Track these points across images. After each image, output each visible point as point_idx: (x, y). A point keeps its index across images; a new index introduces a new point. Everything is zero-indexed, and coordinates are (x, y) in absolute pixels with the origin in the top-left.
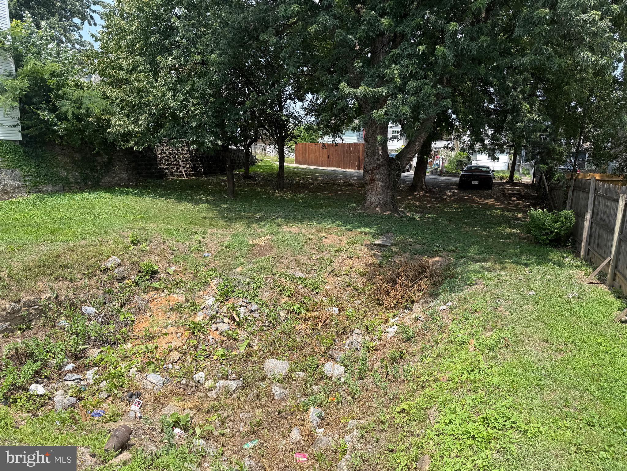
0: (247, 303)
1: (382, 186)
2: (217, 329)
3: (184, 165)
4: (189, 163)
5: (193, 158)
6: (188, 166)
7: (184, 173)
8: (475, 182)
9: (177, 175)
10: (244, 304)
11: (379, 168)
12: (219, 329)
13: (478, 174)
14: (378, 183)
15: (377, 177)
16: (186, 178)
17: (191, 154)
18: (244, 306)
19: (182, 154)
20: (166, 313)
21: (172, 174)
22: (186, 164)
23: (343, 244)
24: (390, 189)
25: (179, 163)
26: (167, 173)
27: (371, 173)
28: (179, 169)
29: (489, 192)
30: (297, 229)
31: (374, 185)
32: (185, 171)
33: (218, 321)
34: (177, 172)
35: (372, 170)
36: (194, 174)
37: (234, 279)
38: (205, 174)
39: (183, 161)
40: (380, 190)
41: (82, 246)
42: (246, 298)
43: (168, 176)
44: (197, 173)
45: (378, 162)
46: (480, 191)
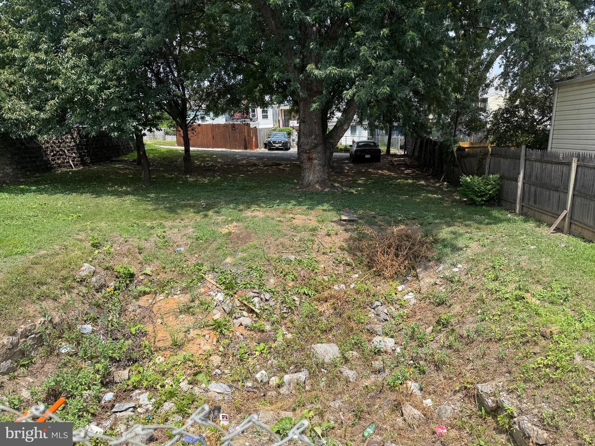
0: (258, 293)
1: (319, 165)
2: (241, 324)
3: (70, 155)
4: (74, 153)
5: (78, 147)
6: (74, 155)
7: (72, 164)
8: (368, 156)
9: (65, 167)
10: (256, 295)
11: (316, 147)
12: (243, 323)
13: (369, 148)
14: (315, 162)
15: (314, 156)
16: (74, 169)
17: (75, 142)
18: (256, 297)
19: (67, 142)
20: (177, 317)
21: (60, 166)
22: (72, 154)
23: (314, 223)
24: (326, 167)
25: (65, 153)
26: (53, 165)
27: (309, 153)
28: (66, 159)
29: (378, 164)
30: (261, 213)
31: (312, 164)
32: (72, 161)
33: (237, 316)
34: (63, 163)
35: (310, 150)
36: (81, 164)
37: (231, 271)
38: (93, 163)
39: (68, 150)
40: (318, 168)
41: (44, 257)
42: (254, 288)
43: (55, 168)
44: (83, 163)
45: (315, 141)
46: (372, 164)
